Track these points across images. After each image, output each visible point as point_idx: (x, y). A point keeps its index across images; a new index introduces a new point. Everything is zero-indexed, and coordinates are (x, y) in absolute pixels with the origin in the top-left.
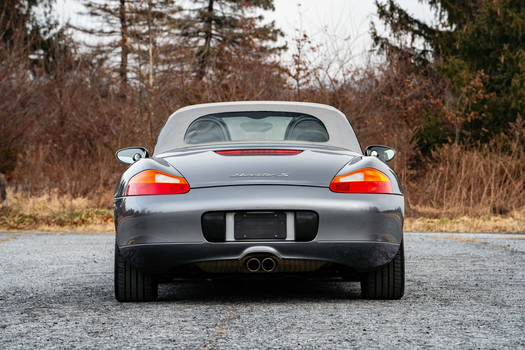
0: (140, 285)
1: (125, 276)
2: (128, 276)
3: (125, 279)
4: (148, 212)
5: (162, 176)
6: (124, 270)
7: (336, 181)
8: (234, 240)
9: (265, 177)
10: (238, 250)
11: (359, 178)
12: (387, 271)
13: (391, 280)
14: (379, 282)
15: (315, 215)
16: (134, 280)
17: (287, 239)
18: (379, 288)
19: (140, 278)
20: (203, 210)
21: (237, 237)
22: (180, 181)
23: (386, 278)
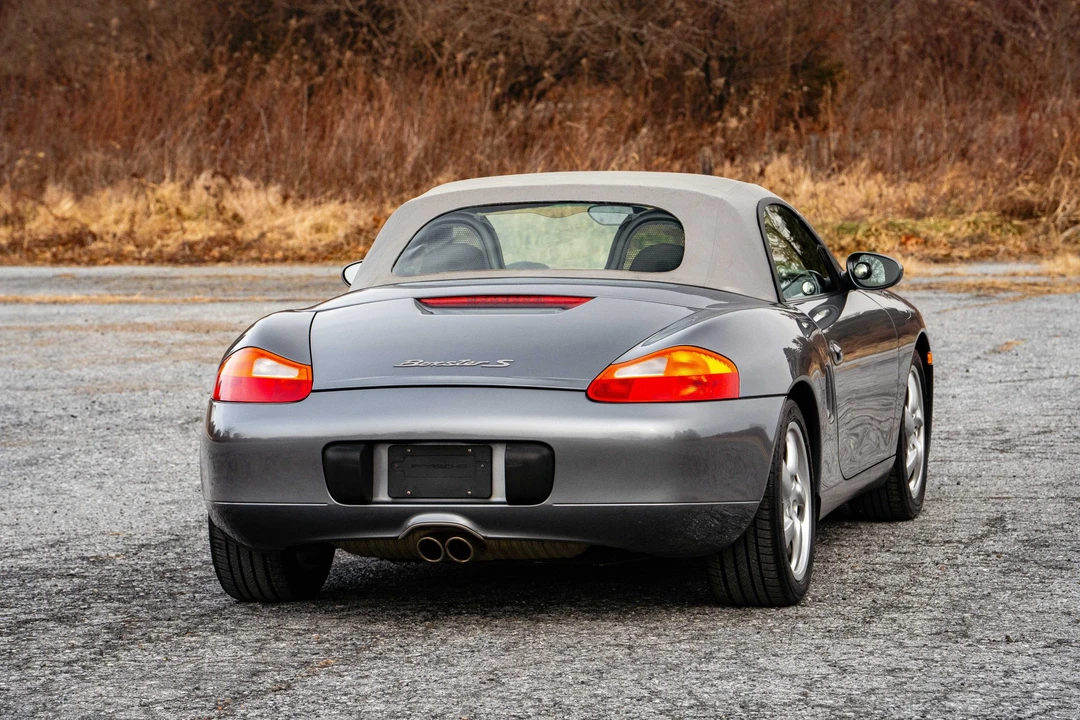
0: (260, 573)
1: (228, 553)
2: (233, 556)
3: (229, 561)
4: (236, 435)
5: (268, 362)
6: (224, 543)
7: (608, 377)
8: (387, 499)
9: (462, 369)
10: (398, 519)
11: (656, 369)
12: (744, 552)
13: (755, 571)
14: (731, 574)
15: (545, 451)
16: (245, 563)
17: (493, 499)
18: (733, 585)
19: (257, 560)
20: (326, 438)
21: (396, 494)
22: (300, 374)
23: (744, 568)
